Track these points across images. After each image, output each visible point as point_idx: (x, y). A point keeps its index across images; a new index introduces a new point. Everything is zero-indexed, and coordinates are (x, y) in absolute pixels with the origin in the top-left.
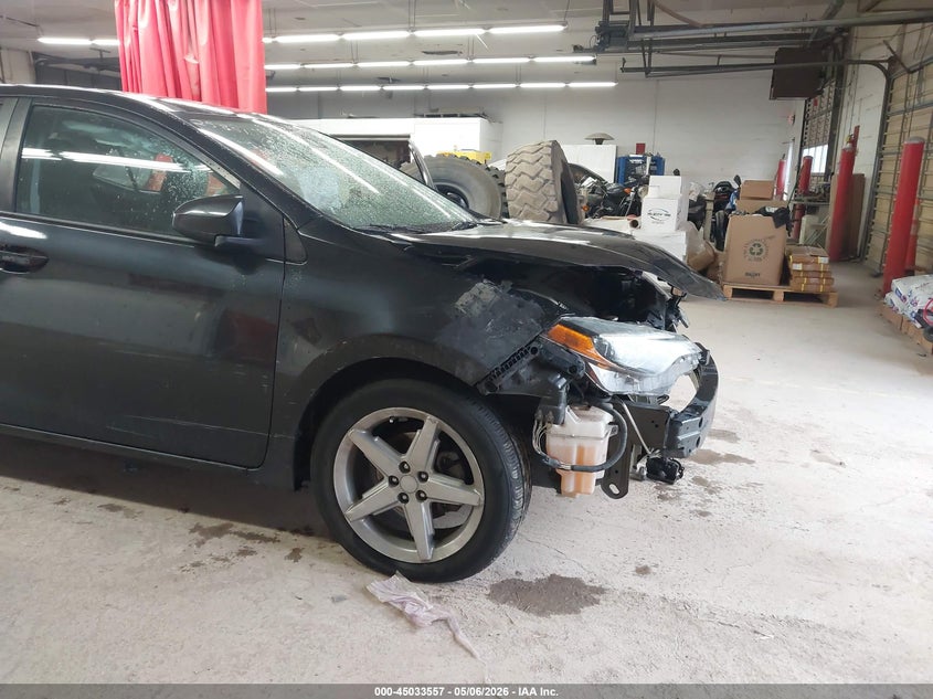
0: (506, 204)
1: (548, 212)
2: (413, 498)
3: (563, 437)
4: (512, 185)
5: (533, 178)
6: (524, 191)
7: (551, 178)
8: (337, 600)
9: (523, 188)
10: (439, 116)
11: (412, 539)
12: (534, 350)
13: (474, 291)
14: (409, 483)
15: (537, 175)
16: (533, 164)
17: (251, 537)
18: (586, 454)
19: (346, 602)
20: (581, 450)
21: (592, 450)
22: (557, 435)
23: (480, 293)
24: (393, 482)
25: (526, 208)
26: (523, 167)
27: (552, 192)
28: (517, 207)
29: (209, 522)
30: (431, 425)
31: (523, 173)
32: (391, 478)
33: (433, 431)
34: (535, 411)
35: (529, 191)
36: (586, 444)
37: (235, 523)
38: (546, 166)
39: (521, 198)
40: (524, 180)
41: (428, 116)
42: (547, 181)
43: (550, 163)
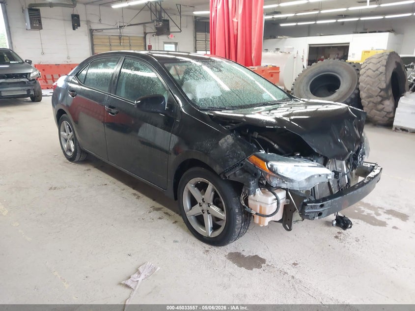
0: (359, 84)
1: (380, 88)
2: (206, 212)
3: (254, 200)
4: (363, 75)
5: (374, 72)
6: (369, 78)
7: (384, 71)
8: (175, 242)
9: (368, 76)
10: (366, 33)
11: (205, 226)
12: (242, 164)
13: (226, 138)
14: (205, 206)
15: (377, 70)
16: (376, 64)
17: (167, 213)
18: (263, 209)
19: (177, 243)
20: (261, 207)
21: (265, 208)
22: (251, 199)
23: (228, 139)
24: (201, 206)
25: (368, 86)
26: (370, 66)
27: (383, 78)
28: (363, 85)
29: (158, 205)
30: (210, 187)
31: (370, 69)
32: (200, 203)
33: (211, 189)
34: (242, 188)
35: (371, 78)
36: (263, 205)
37: (165, 208)
38: (383, 65)
39: (367, 81)
40: (370, 72)
41: (361, 33)
42: (381, 73)
43: (385, 64)
